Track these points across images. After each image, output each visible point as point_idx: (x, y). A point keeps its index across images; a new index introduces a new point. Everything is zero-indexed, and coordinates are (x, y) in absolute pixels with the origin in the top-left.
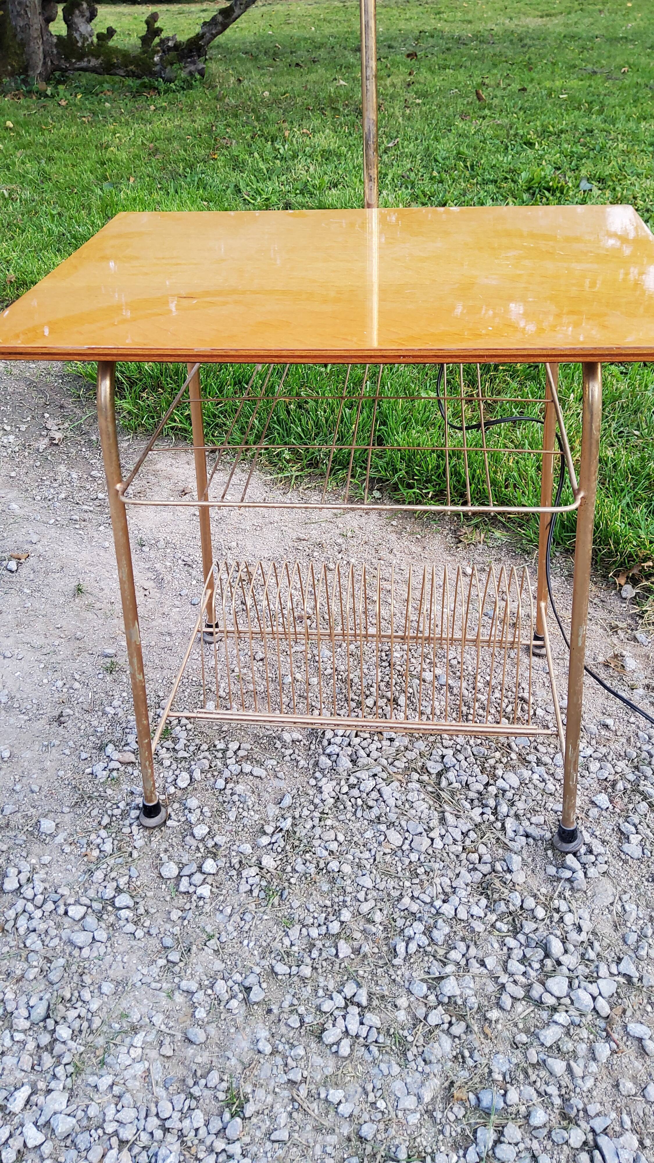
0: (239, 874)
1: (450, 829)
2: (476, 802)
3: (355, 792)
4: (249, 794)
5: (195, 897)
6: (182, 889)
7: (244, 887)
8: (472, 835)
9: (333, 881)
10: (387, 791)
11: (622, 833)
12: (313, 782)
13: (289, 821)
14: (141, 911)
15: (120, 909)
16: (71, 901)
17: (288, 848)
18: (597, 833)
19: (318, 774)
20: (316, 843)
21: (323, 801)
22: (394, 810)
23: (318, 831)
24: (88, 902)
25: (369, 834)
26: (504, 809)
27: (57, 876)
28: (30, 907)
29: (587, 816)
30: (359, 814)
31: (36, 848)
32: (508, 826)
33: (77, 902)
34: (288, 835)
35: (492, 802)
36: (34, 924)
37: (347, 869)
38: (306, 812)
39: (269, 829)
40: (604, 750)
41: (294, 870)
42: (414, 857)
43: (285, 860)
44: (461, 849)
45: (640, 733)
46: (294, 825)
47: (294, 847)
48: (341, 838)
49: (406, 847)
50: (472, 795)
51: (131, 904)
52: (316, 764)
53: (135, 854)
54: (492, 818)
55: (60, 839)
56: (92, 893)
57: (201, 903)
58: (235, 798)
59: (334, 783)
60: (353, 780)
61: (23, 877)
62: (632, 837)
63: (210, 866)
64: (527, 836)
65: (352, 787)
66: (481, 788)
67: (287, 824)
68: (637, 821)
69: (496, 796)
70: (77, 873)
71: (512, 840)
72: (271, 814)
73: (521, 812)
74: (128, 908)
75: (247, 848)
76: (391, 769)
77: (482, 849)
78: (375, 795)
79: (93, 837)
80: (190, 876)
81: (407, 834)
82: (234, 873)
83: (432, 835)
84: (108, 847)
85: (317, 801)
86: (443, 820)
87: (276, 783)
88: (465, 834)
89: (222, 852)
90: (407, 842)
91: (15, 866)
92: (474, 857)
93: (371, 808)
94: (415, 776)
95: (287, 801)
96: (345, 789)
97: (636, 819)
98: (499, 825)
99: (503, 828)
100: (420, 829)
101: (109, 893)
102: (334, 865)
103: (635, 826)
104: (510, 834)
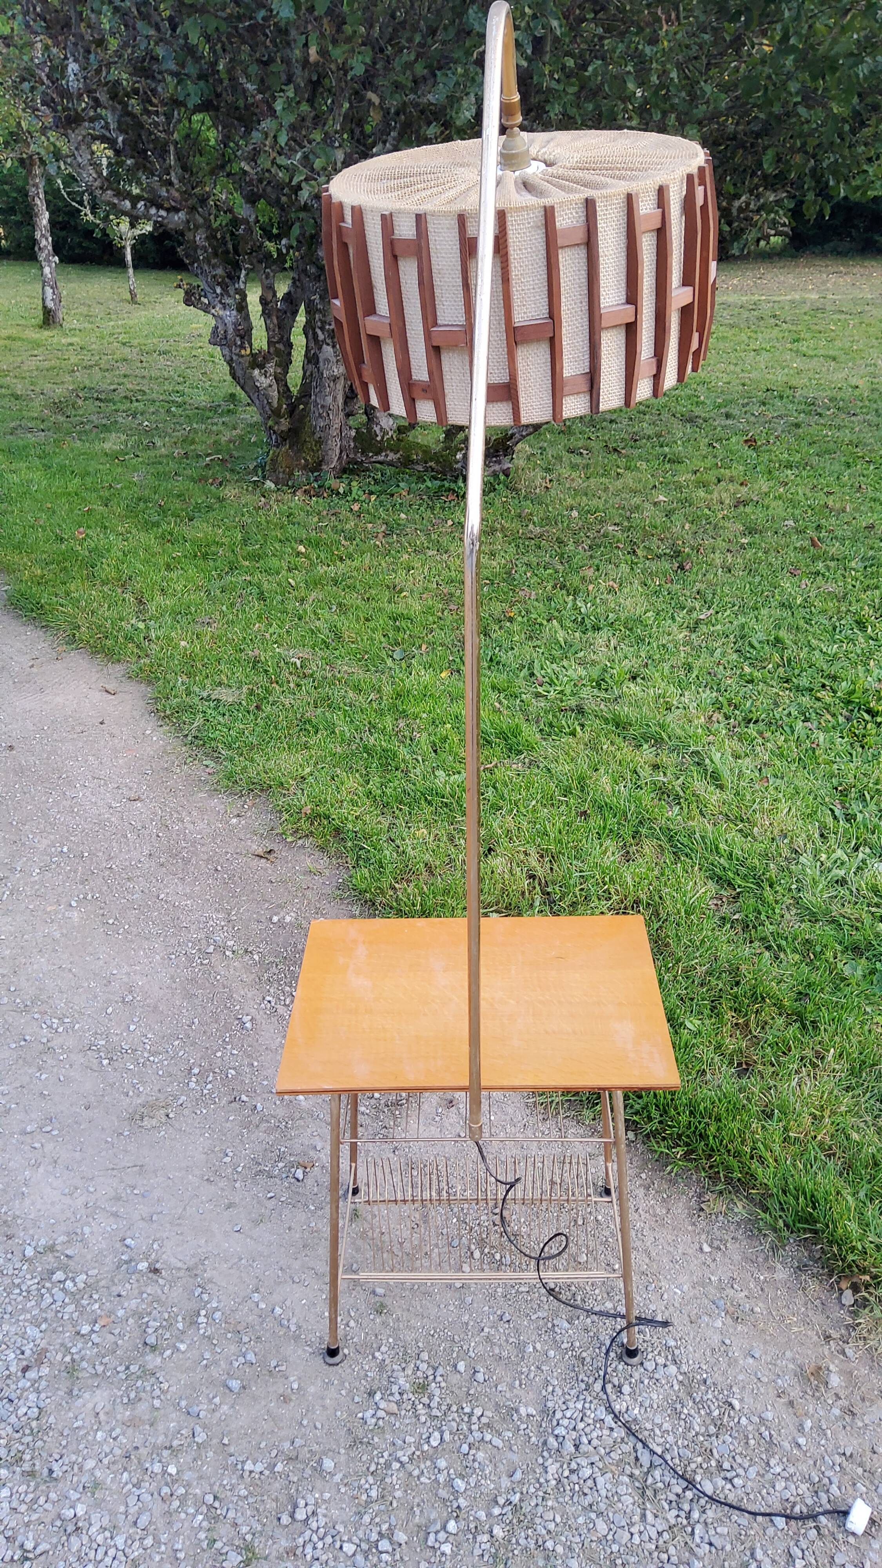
0: (475, 1538)
1: (648, 1527)
2: (674, 1504)
3: (574, 1477)
4: (487, 1462)
5: (438, 1553)
6: (430, 1543)
7: (478, 1552)
8: (666, 1536)
9: (547, 1558)
10: (600, 1481)
11: (791, 1555)
12: (540, 1460)
13: (518, 1495)
14: (398, 1557)
15: (381, 1553)
16: (345, 1538)
17: (515, 1521)
18: (770, 1552)
19: (545, 1454)
20: (538, 1520)
21: (547, 1481)
22: (605, 1500)
23: (540, 1509)
24: (357, 1541)
25: (581, 1520)
26: (696, 1515)
27: (334, 1512)
28: (315, 1538)
29: (765, 1534)
30: (575, 1499)
31: (319, 1484)
32: (697, 1532)
33: (350, 1541)
34: (516, 1509)
35: (686, 1507)
36: (318, 1553)
37: (560, 1549)
38: (532, 1490)
39: (501, 1501)
40: (792, 1470)
41: (518, 1543)
42: (615, 1548)
43: (511, 1532)
44: (654, 1547)
45: (827, 1458)
46: (521, 1500)
47: (520, 1521)
48: (558, 1519)
49: (610, 1537)
50: (672, 1497)
51: (390, 1550)
52: (545, 1443)
53: (395, 1504)
54: (685, 1522)
55: (338, 1478)
56: (361, 1534)
57: (443, 1559)
58: (476, 1465)
59: (558, 1465)
60: (574, 1465)
61: (310, 1509)
62: (797, 1561)
63: (452, 1526)
64: (711, 1544)
65: (572, 1471)
66: (680, 1491)
67: (516, 1498)
68: (805, 1547)
69: (691, 1500)
70: (349, 1513)
71: (698, 1546)
72: (503, 1486)
73: (709, 1521)
74: (387, 1552)
75: (482, 1515)
76: (607, 1460)
77: (672, 1550)
78: (590, 1483)
79: (363, 1481)
80: (436, 1533)
81: (612, 1526)
82: (471, 1536)
83: (632, 1530)
84: (374, 1494)
85: (542, 1480)
86: (643, 1516)
87: (510, 1455)
88: (660, 1534)
89: (463, 1515)
90: (611, 1533)
91: (303, 1498)
92: (664, 1557)
93: (586, 1494)
94: (628, 1470)
95: (518, 1476)
96: (566, 1473)
97: (804, 1544)
98: (689, 1529)
99: (693, 1533)
100: (623, 1523)
101: (374, 1537)
102: (549, 1544)
103: (803, 1551)
104: (698, 1540)
